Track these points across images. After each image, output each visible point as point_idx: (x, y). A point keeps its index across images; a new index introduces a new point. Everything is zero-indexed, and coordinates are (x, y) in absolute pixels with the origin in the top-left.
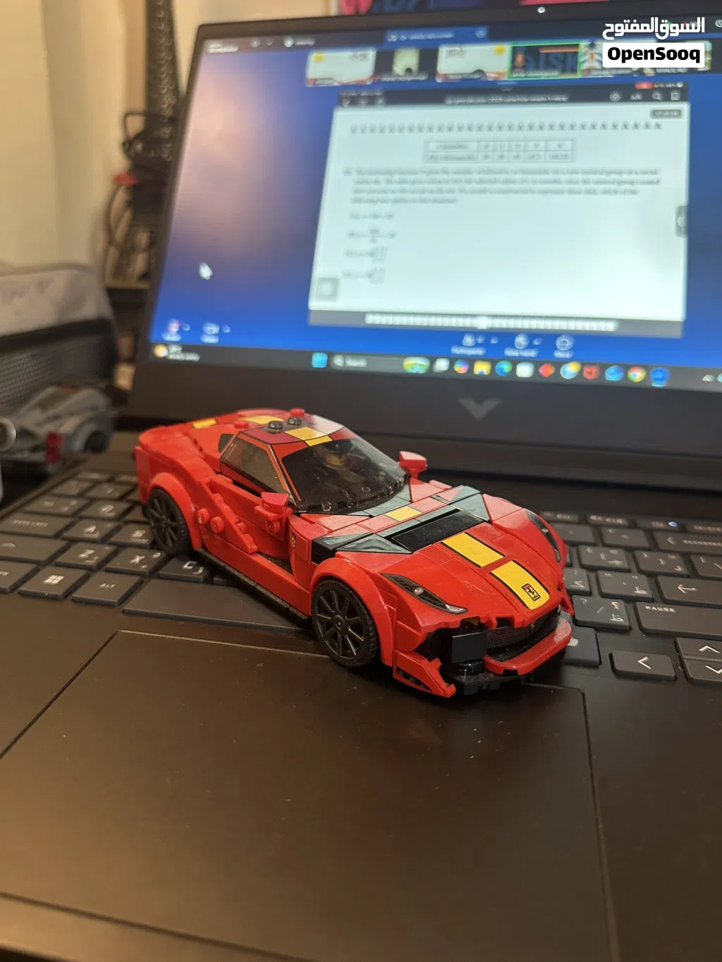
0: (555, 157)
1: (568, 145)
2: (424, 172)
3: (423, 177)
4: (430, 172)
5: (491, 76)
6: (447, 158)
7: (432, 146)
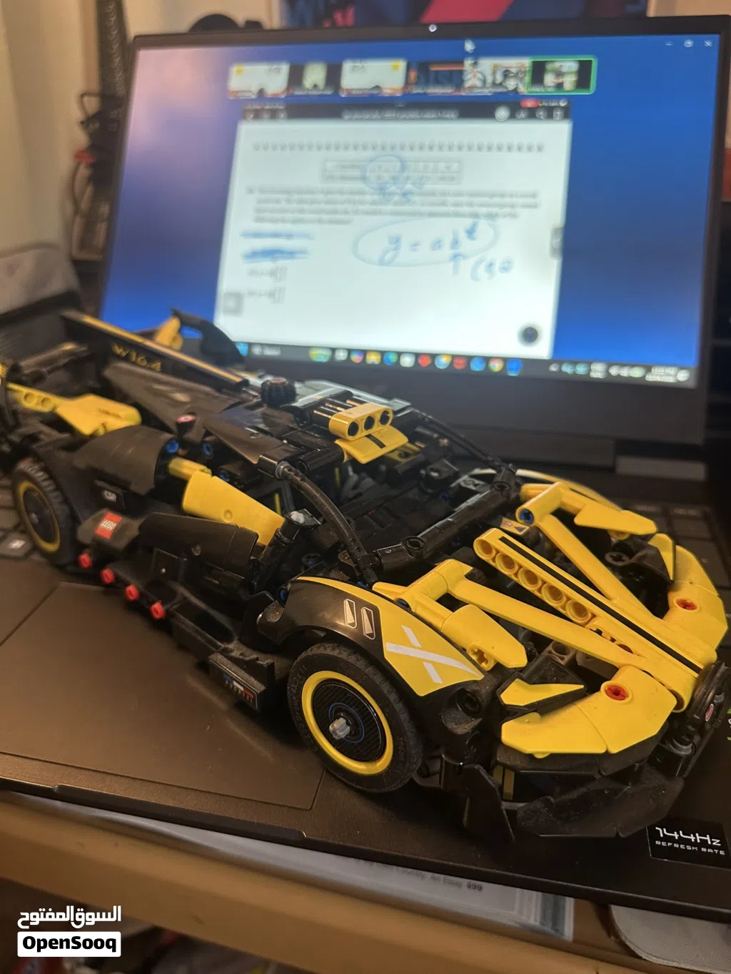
0: (443, 179)
1: (455, 166)
2: (322, 192)
3: (320, 197)
4: (328, 192)
5: (387, 91)
6: (343, 178)
7: (329, 165)
